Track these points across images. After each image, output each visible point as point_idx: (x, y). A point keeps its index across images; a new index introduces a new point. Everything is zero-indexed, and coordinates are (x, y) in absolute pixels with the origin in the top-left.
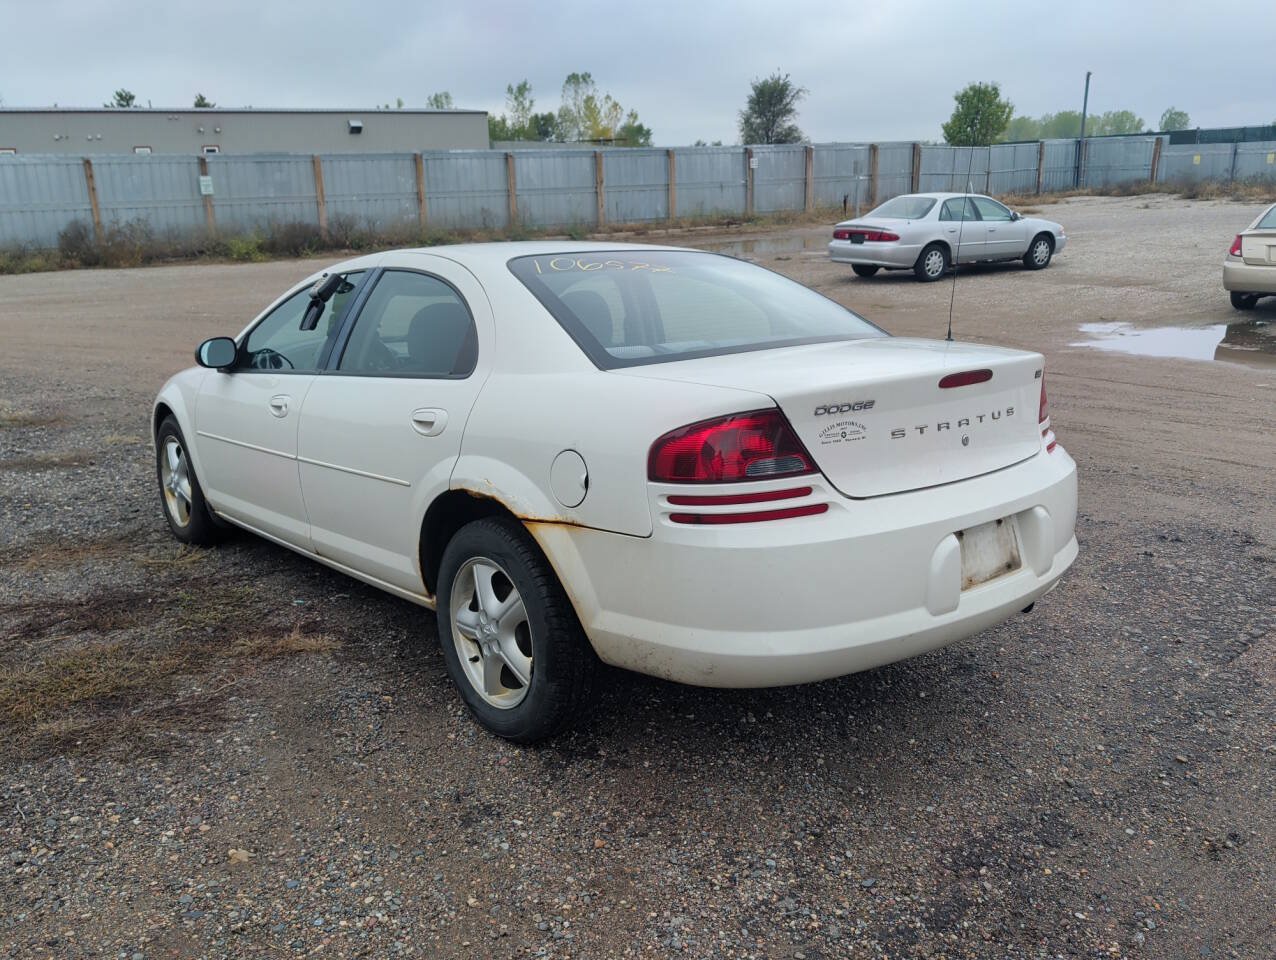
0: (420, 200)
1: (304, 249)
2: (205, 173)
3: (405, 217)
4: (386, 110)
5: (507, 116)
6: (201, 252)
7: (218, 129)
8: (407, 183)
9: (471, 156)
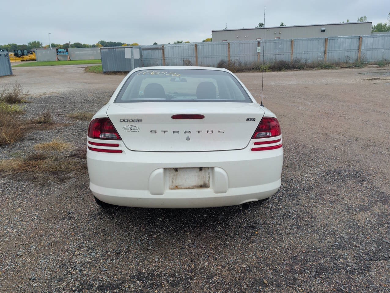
0: (325, 53)
1: (282, 68)
2: (259, 46)
3: (319, 59)
4: (343, 23)
5: (387, 23)
6: (253, 69)
7: (280, 33)
8: (322, 48)
9: (346, 38)
